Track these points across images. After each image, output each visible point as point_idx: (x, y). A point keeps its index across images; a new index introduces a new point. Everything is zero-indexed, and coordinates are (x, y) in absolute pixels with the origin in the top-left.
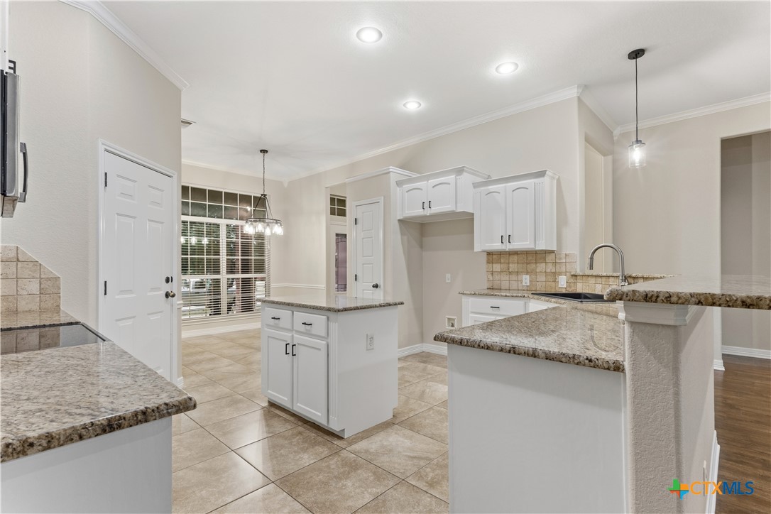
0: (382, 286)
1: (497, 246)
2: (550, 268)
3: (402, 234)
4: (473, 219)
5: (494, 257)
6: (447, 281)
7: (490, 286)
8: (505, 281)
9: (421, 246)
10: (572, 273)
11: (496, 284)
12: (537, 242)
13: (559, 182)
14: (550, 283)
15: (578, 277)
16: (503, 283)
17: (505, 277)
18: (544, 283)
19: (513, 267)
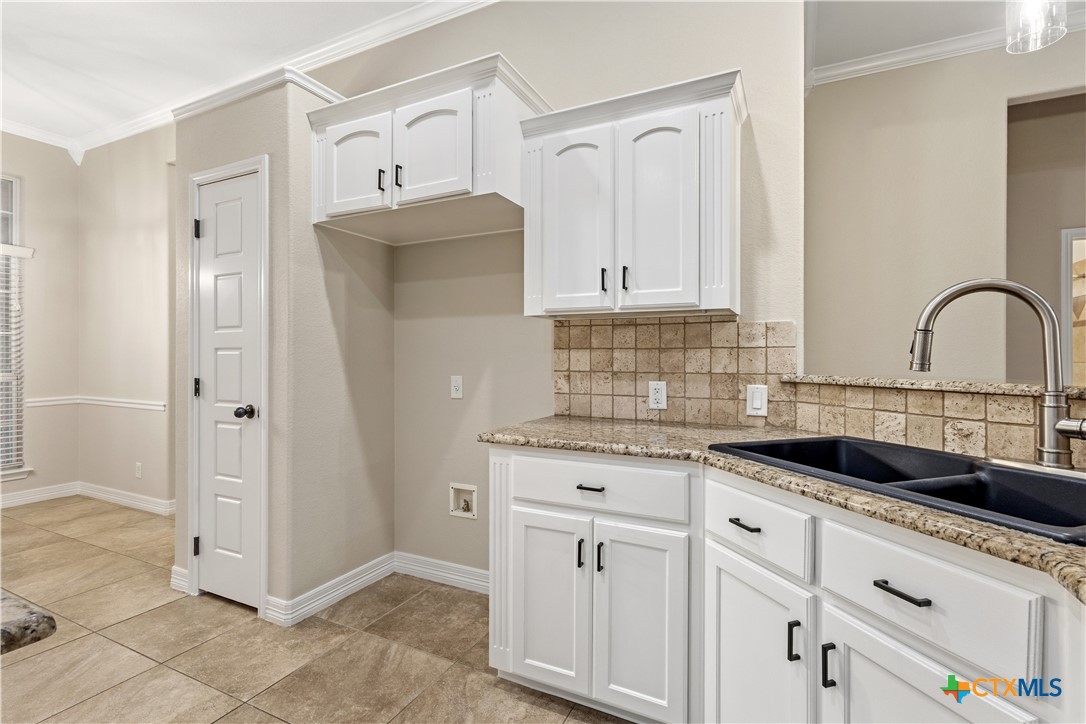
0: (264, 414)
1: (588, 299)
2: (723, 363)
3: (328, 265)
4: (522, 232)
5: (574, 332)
6: (454, 395)
7: (562, 408)
8: (600, 396)
9: (390, 302)
10: (785, 378)
11: (579, 405)
12: (705, 288)
13: (747, 127)
14: (721, 402)
15: (803, 389)
16: (596, 400)
17: (602, 386)
18: (706, 403)
19: (623, 359)
